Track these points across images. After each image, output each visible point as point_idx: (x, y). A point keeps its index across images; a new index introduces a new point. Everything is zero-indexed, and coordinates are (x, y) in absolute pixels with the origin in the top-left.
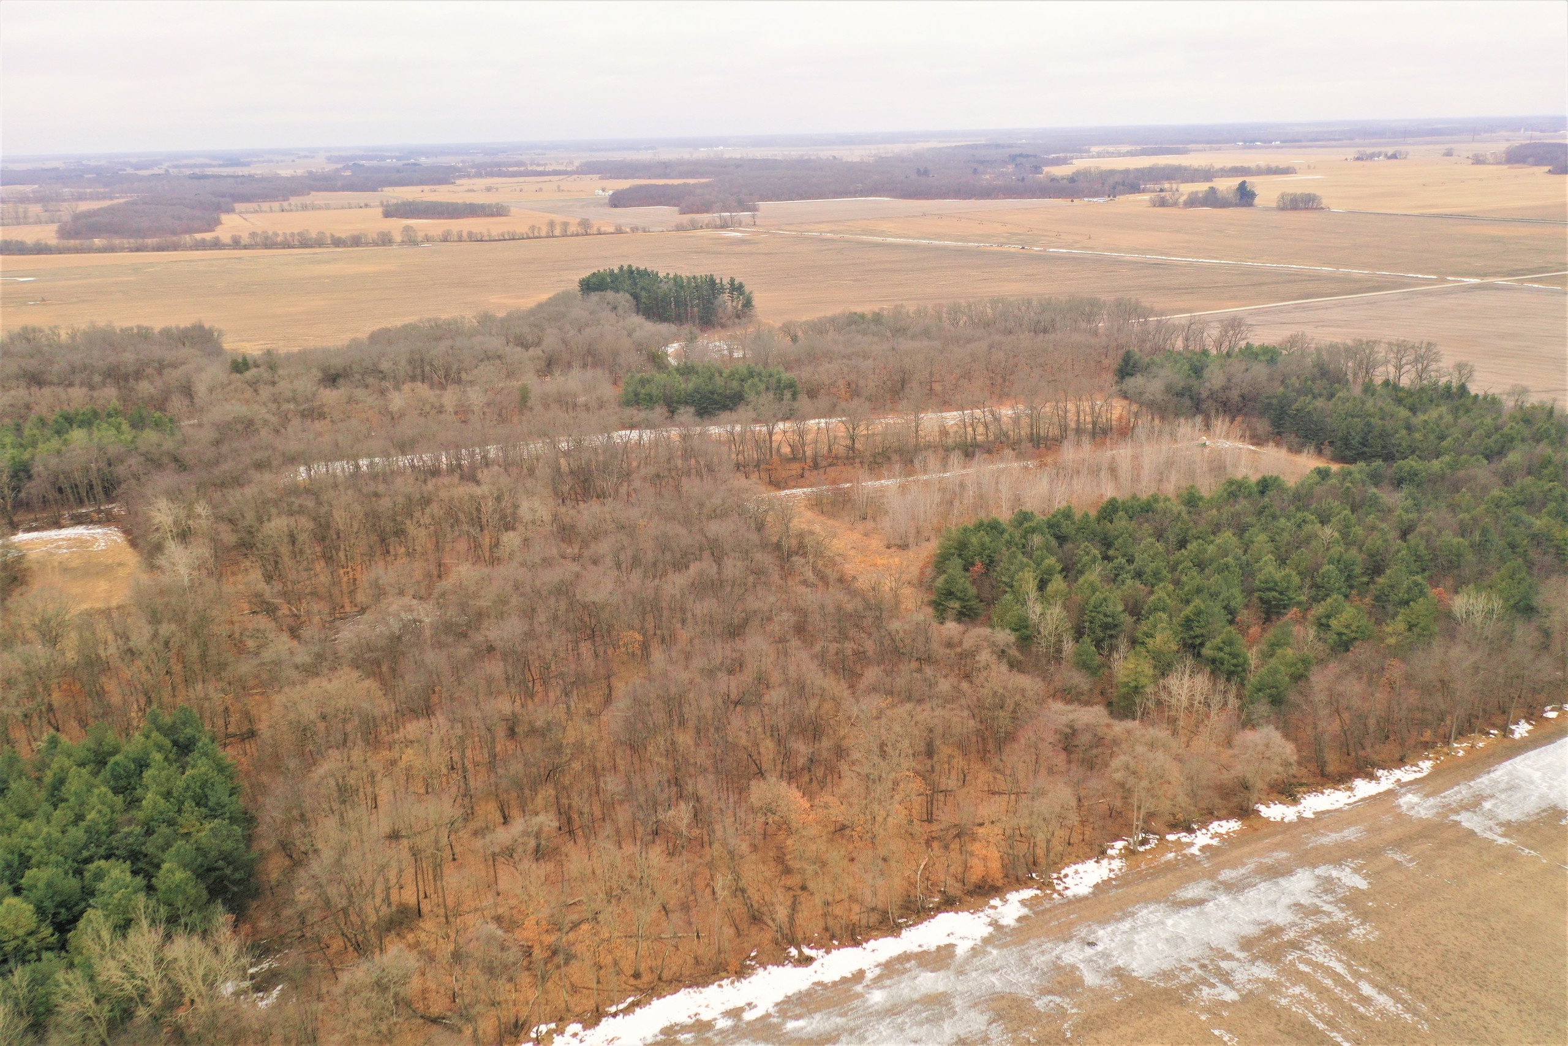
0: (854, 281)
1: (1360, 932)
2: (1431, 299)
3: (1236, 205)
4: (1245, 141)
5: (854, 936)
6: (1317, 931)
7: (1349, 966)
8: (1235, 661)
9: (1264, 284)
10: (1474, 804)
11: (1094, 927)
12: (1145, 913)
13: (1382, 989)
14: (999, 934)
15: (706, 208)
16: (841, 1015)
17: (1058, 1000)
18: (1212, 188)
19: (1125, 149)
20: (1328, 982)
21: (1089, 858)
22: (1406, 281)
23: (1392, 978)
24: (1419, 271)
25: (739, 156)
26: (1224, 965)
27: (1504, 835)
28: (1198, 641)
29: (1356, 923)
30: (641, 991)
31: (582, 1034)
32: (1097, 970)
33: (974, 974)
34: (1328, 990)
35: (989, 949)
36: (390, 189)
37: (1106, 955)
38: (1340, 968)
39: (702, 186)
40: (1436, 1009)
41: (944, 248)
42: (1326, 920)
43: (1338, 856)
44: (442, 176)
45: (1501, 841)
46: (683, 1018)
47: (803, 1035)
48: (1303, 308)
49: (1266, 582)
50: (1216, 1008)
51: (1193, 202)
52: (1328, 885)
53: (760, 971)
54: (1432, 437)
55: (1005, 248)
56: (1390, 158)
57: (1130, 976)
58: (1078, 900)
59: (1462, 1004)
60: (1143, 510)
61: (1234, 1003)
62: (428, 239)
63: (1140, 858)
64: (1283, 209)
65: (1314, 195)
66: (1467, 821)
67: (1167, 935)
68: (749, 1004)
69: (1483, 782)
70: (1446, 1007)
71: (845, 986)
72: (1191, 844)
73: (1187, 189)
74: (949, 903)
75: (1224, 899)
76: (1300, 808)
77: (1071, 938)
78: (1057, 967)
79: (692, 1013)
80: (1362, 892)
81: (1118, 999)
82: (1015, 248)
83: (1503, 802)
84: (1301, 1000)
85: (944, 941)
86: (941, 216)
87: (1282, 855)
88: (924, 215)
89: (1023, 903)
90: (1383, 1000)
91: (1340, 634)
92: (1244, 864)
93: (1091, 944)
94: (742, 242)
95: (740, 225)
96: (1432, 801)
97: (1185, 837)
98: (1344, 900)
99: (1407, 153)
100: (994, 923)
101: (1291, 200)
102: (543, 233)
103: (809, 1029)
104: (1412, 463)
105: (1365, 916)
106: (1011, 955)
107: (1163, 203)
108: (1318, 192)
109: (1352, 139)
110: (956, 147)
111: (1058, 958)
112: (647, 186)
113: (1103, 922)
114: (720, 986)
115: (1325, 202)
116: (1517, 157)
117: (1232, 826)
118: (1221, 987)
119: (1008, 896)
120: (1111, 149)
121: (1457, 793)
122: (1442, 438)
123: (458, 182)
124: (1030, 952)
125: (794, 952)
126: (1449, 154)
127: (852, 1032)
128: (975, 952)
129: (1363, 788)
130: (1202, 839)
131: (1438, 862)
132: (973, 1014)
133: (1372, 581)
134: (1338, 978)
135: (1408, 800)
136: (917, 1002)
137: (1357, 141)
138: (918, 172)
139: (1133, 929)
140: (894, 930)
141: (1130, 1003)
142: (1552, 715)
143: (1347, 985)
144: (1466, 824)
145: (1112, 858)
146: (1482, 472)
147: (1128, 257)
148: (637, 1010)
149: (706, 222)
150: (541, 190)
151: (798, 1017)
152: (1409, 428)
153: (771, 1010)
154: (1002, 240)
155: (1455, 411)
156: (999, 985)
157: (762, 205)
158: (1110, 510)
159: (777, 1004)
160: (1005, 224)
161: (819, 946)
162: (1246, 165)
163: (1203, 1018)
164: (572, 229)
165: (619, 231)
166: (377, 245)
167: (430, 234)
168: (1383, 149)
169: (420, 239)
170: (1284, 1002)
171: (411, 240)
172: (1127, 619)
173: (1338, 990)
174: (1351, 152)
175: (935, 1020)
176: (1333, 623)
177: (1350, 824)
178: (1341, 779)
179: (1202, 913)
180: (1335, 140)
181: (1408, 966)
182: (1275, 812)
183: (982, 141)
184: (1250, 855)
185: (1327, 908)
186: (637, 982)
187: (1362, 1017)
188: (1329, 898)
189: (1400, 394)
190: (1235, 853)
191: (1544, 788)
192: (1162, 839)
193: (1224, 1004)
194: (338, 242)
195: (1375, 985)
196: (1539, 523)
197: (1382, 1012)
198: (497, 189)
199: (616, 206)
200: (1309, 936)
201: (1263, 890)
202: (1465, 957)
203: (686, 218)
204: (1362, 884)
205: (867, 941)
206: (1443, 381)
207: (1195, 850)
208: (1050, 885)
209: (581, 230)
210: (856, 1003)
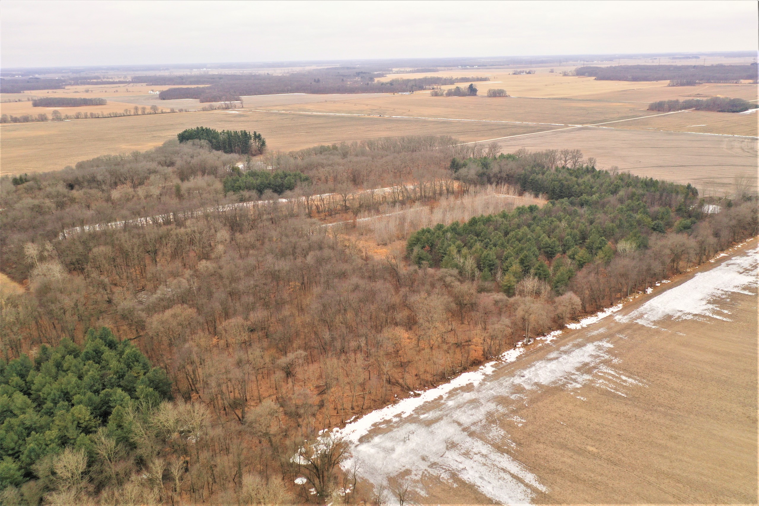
0: (307, 133)
1: (615, 361)
2: (565, 134)
3: (469, 95)
4: (462, 66)
5: (433, 385)
6: (601, 362)
7: (616, 372)
8: (545, 273)
9: (494, 129)
10: (641, 316)
11: (522, 371)
12: (538, 364)
13: (629, 377)
14: (487, 378)
15: (215, 99)
16: (440, 411)
17: (518, 395)
18: (457, 87)
19: (409, 69)
20: (611, 377)
21: (511, 349)
22: (552, 126)
23: (631, 373)
24: (556, 122)
25: (217, 73)
26: (573, 377)
27: (654, 325)
28: (527, 268)
29: (613, 358)
30: (357, 414)
31: (340, 431)
32: (529, 384)
33: (484, 391)
34: (611, 380)
35: (486, 382)
36: (29, 91)
37: (529, 379)
38: (613, 373)
39: (207, 88)
40: (649, 381)
41: (343, 117)
42: (603, 359)
43: (600, 337)
44: (56, 85)
45: (654, 327)
46: (378, 420)
47: (428, 419)
48: (514, 139)
49: (546, 244)
50: (575, 390)
51: (450, 94)
52: (600, 348)
53: (401, 400)
54: (588, 188)
55: (372, 116)
56: (528, 73)
57: (541, 385)
58: (512, 363)
59: (656, 378)
60: (488, 221)
61: (581, 388)
62: (67, 117)
63: (529, 347)
64: (490, 97)
65: (503, 90)
66: (640, 322)
67: (549, 370)
68: (403, 412)
69: (642, 309)
70: (652, 380)
71: (437, 401)
72: (546, 340)
73: (446, 88)
74: (465, 370)
75: (565, 356)
76: (581, 324)
77: (515, 375)
78: (513, 385)
79: (381, 418)
80: (612, 348)
81: (540, 392)
82: (377, 116)
83: (650, 315)
84: (602, 384)
85: (468, 382)
86: (335, 102)
87: (580, 340)
88: (326, 101)
89: (492, 366)
90: (630, 380)
91: (579, 261)
92: (568, 345)
93: (523, 376)
94: (240, 116)
95: (235, 107)
96: (626, 317)
97: (543, 338)
98: (607, 351)
99: (535, 71)
100: (484, 374)
101: (493, 93)
102: (132, 113)
103: (430, 417)
104: (585, 197)
105: (616, 356)
106: (495, 383)
107: (436, 94)
108: (504, 89)
109: (508, 65)
110: (328, 69)
111: (513, 382)
112: (178, 89)
113: (525, 368)
114: (388, 408)
115: (508, 93)
116: (581, 73)
117: (559, 332)
118: (574, 384)
119: (485, 365)
120: (402, 69)
121: (634, 314)
122: (592, 188)
123: (67, 87)
124: (502, 382)
125: (412, 393)
126: (552, 71)
127: (447, 415)
128: (481, 384)
129: (601, 315)
130: (549, 338)
131: (635, 336)
132: (489, 404)
133: (584, 242)
134: (613, 376)
135: (618, 318)
136: (467, 403)
137: (511, 65)
138: (315, 81)
139: (536, 370)
140: (448, 381)
141: (545, 393)
142: (658, 285)
143: (616, 377)
144: (640, 323)
145: (519, 348)
146: (612, 199)
147: (430, 119)
148: (359, 420)
149: (218, 106)
150: (117, 91)
151: (424, 414)
152: (578, 185)
153: (412, 413)
154: (369, 113)
155: (594, 177)
156: (495, 394)
157: (243, 97)
158: (474, 222)
159: (413, 411)
160: (367, 105)
161: (420, 389)
162: (467, 77)
163: (572, 394)
164: (147, 111)
165: (173, 111)
166: (38, 121)
167: (69, 114)
168: (525, 69)
169: (63, 117)
170: (597, 385)
171: (57, 118)
172: (498, 262)
173: (614, 379)
174: (511, 71)
175: (477, 407)
176: (576, 257)
177: (600, 328)
178: (593, 313)
179: (559, 362)
180: (501, 65)
181: (635, 369)
182: (572, 326)
183: (338, 66)
184: (569, 341)
185: (602, 355)
186: (354, 411)
187: (625, 386)
188: (601, 352)
189: (571, 171)
190: (563, 341)
191: (663, 310)
192: (535, 339)
193: (577, 389)
194: (15, 120)
195: (627, 376)
196: (638, 216)
197: (631, 384)
198: (92, 91)
199: (164, 99)
200: (598, 364)
201: (577, 352)
202: (653, 364)
203: (206, 105)
204: (611, 346)
205: (438, 386)
206: (585, 166)
207: (548, 342)
208: (500, 359)
209: (152, 111)
210: (443, 406)
